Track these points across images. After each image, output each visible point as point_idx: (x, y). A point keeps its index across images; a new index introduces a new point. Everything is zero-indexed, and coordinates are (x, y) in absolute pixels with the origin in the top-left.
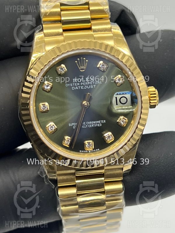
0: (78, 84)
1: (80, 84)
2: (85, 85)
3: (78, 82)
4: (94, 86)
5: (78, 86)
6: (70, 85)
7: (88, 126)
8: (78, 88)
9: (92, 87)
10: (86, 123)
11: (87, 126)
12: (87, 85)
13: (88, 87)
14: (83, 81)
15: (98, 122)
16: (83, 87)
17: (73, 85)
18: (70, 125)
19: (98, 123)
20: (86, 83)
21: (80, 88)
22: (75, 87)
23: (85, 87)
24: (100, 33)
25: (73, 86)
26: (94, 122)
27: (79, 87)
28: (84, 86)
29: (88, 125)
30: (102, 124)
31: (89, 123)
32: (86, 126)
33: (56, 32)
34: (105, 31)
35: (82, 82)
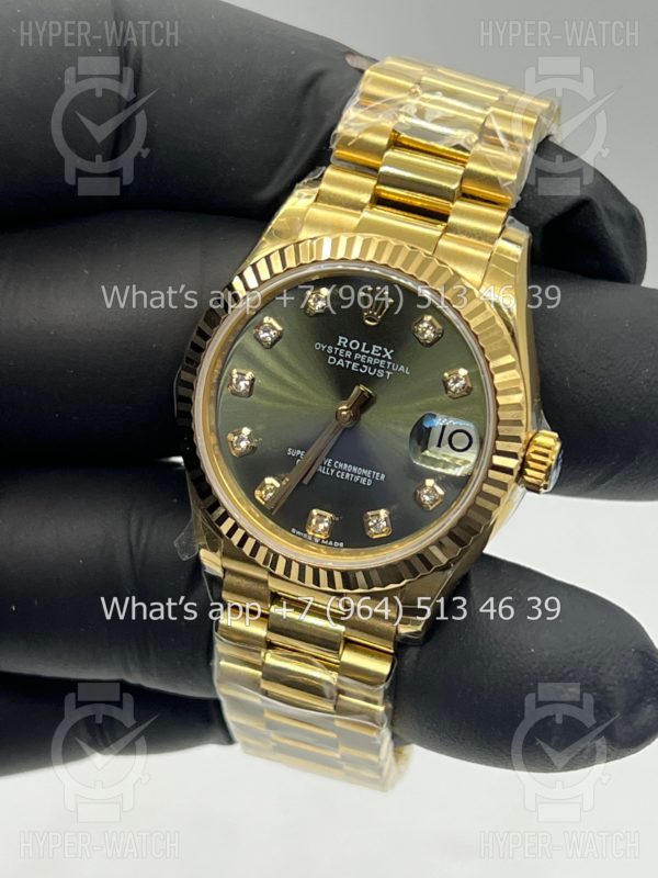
0: (348, 354)
1: (353, 356)
2: (366, 364)
3: (348, 349)
4: (385, 374)
5: (345, 359)
6: (326, 349)
7: (335, 473)
8: (345, 364)
9: (381, 374)
10: (332, 463)
11: (332, 471)
12: (368, 365)
13: (372, 371)
14: (363, 350)
15: (365, 472)
16: (359, 367)
17: (334, 350)
18: (290, 452)
19: (364, 476)
20: (370, 360)
21: (350, 365)
22: (338, 358)
23: (363, 369)
24: (464, 237)
25: (333, 354)
26: (355, 469)
27: (349, 362)
28: (361, 364)
29: (337, 470)
30: (374, 480)
31: (341, 465)
32: (330, 471)
33: (350, 199)
34: (480, 239)
35: (359, 351)
